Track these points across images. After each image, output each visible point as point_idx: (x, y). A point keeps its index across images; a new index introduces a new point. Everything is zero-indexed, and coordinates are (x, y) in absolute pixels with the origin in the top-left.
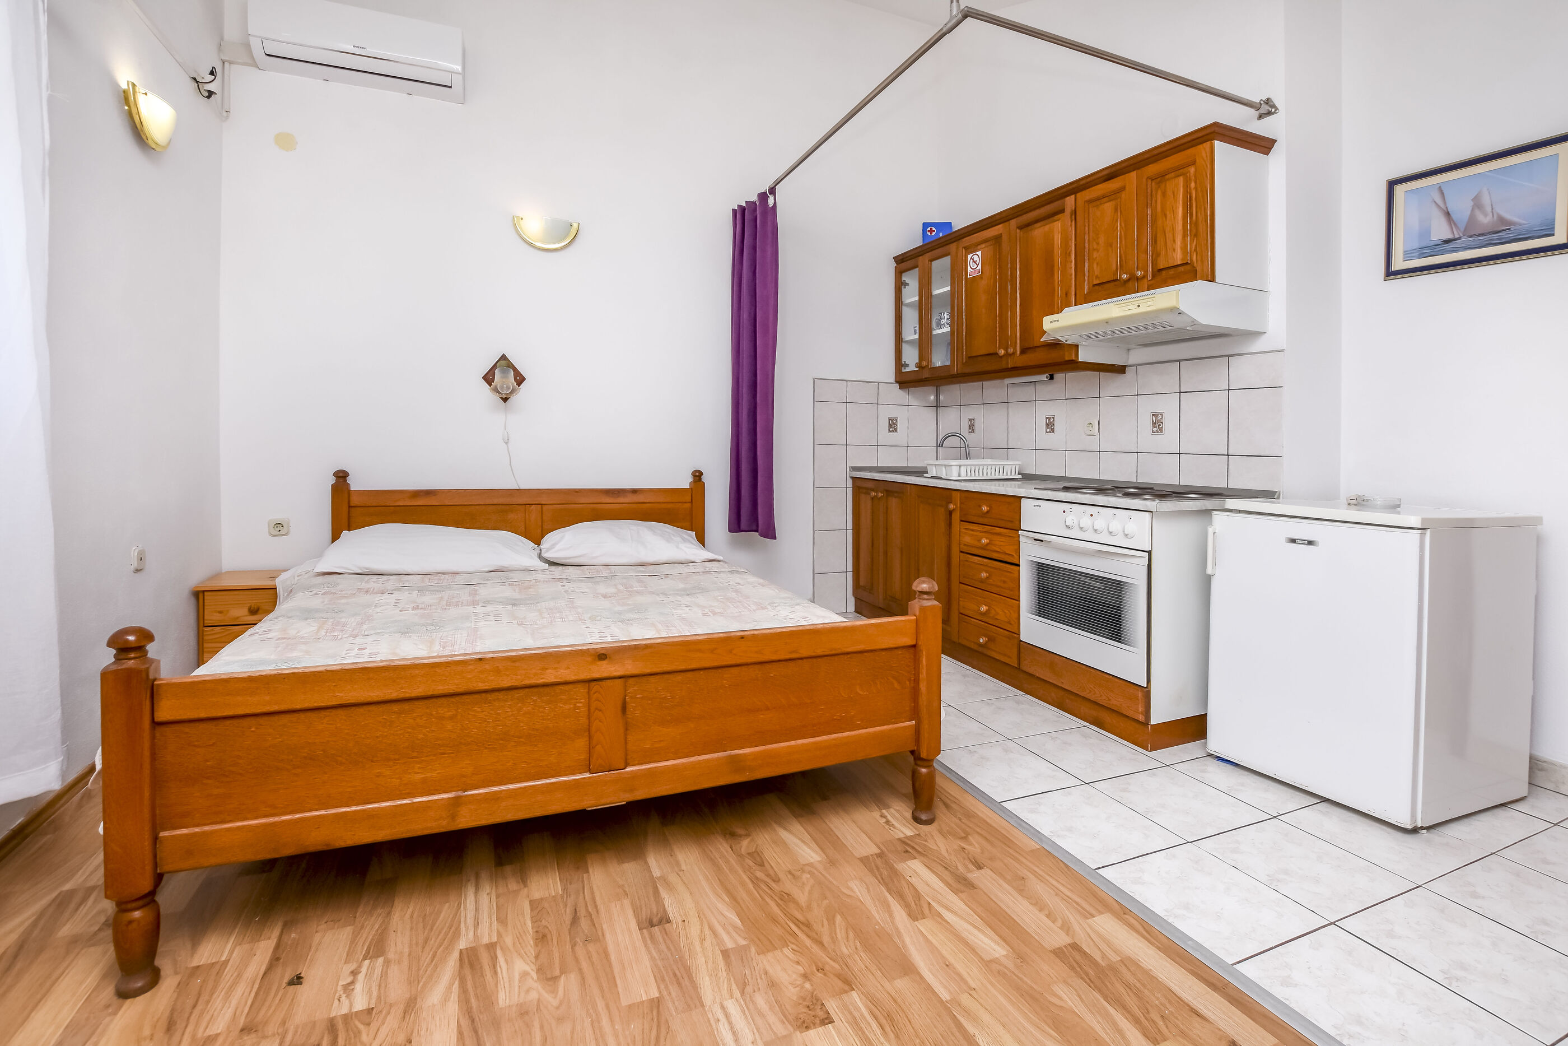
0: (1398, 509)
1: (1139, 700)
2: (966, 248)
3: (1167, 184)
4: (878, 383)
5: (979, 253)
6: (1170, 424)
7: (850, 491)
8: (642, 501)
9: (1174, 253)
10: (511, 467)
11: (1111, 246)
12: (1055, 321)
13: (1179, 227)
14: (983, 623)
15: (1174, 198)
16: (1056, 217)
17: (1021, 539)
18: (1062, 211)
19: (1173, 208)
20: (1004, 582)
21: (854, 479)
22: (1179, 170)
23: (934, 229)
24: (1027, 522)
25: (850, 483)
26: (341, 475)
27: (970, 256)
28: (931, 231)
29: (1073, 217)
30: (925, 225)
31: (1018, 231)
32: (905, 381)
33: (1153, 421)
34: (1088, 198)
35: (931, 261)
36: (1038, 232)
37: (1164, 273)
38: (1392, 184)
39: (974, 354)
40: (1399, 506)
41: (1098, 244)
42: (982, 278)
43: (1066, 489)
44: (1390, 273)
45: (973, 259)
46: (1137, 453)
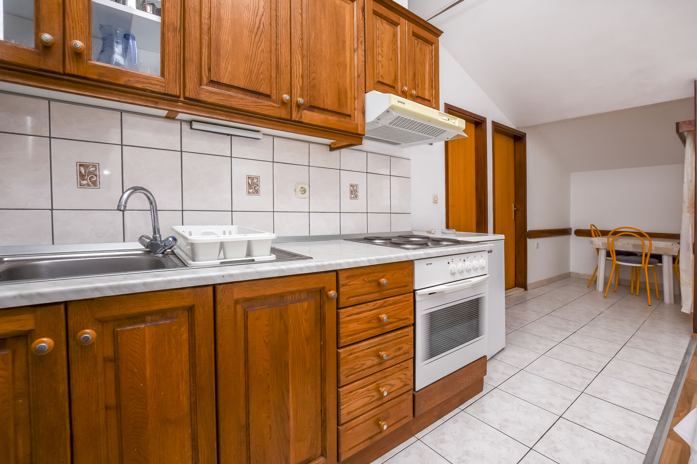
6: (361, 193)
9: (424, 90)
11: (391, 59)
12: (402, 102)
13: (427, 77)
15: (424, 57)
17: (417, 298)
19: (424, 62)
22: (426, 42)
33: (351, 190)
34: (375, 9)
46: (340, 212)
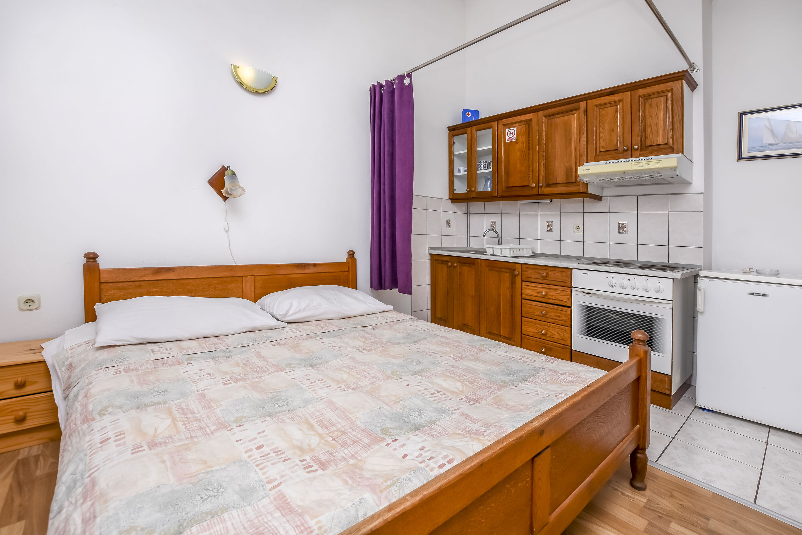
0: (778, 276)
1: (666, 382)
2: (504, 125)
3: (653, 101)
4: (441, 199)
5: (515, 129)
6: (631, 228)
7: (429, 262)
8: (319, 271)
9: (657, 138)
10: (230, 248)
11: (613, 131)
12: (587, 170)
13: (661, 123)
14: (541, 340)
15: (657, 108)
16: (572, 112)
17: (573, 292)
18: (578, 109)
19: (656, 113)
20: (559, 317)
21: (431, 255)
22: (661, 94)
23: (470, 113)
24: (575, 283)
25: (429, 257)
26: (91, 256)
27: (507, 130)
28: (468, 114)
29: (585, 113)
30: (465, 111)
31: (544, 118)
32: (455, 198)
33: (620, 226)
34: (596, 104)
35: (477, 131)
36: (559, 120)
37: (650, 148)
38: (741, 115)
39: (511, 185)
40: (779, 274)
41: (604, 129)
42: (517, 143)
43: (594, 263)
44: (740, 158)
45: (510, 132)
46: (609, 243)
